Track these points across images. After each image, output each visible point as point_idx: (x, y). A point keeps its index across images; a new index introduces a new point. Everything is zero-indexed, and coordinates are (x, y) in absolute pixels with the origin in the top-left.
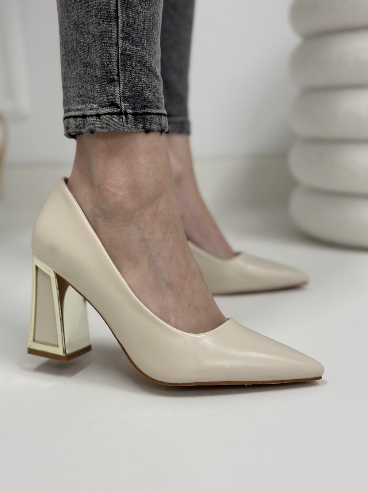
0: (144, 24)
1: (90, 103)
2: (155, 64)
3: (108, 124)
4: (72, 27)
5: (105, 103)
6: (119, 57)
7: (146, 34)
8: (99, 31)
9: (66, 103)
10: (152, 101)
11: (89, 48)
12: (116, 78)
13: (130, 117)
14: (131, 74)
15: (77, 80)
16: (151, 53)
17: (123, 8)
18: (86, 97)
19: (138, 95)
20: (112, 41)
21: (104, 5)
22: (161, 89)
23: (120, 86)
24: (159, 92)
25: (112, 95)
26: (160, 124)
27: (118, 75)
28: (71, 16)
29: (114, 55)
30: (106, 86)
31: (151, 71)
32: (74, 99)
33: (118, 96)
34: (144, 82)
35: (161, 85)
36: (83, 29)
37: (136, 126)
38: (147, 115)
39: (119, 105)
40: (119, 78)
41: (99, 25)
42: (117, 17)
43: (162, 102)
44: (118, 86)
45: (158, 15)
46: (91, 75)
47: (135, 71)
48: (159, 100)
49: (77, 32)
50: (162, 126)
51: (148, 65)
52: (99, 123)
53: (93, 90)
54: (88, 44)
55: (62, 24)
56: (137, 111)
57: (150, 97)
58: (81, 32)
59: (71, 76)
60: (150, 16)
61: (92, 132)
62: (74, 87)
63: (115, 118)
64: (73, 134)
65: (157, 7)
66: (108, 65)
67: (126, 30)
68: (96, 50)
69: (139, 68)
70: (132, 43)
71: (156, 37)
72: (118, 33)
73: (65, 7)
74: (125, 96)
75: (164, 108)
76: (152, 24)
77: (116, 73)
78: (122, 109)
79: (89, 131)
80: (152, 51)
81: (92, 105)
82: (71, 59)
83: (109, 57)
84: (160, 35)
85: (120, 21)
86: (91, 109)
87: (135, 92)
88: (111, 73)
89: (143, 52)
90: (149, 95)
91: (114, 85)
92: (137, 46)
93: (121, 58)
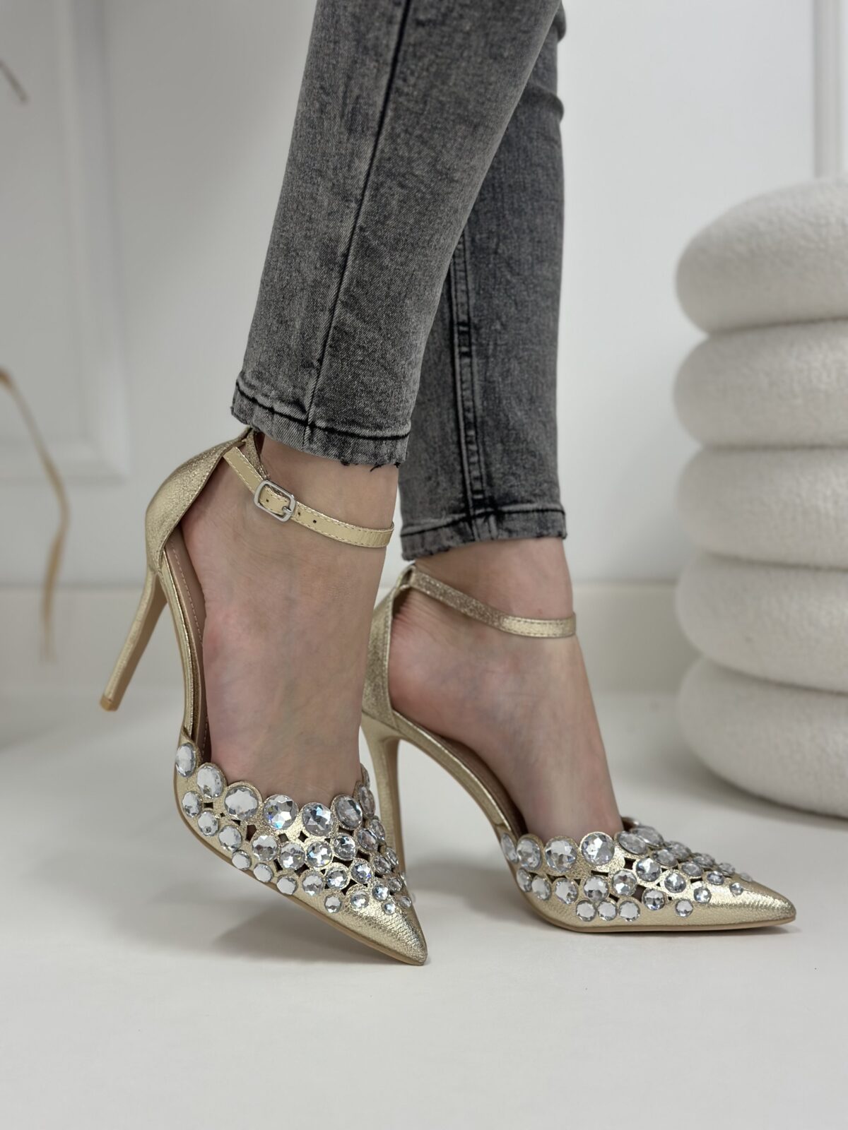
0: (389, 288)
1: (268, 383)
3: (280, 432)
5: (288, 396)
6: (331, 332)
10: (369, 415)
13: (319, 434)
14: (342, 364)
17: (357, 254)
18: (265, 369)
20: (325, 303)
21: (331, 240)
23: (318, 377)
25: (302, 388)
27: (320, 361)
29: (323, 325)
30: (298, 369)
33: (309, 394)
34: (362, 382)
36: (294, 260)
37: (326, 450)
38: (352, 437)
39: (307, 409)
40: (321, 364)
42: (344, 267)
46: (283, 340)
47: (351, 361)
52: (269, 423)
53: (279, 364)
56: (335, 425)
57: (367, 409)
58: (290, 264)
60: (406, 275)
63: (294, 428)
66: (310, 338)
67: (353, 291)
68: (301, 305)
70: (357, 315)
72: (338, 292)
74: (323, 397)
77: (318, 356)
78: (310, 417)
81: (270, 388)
83: (314, 326)
85: (347, 273)
86: (267, 395)
87: (341, 395)
88: (310, 353)
89: (374, 332)
90: (366, 405)
91: (309, 373)
92: (365, 322)
93: (333, 334)
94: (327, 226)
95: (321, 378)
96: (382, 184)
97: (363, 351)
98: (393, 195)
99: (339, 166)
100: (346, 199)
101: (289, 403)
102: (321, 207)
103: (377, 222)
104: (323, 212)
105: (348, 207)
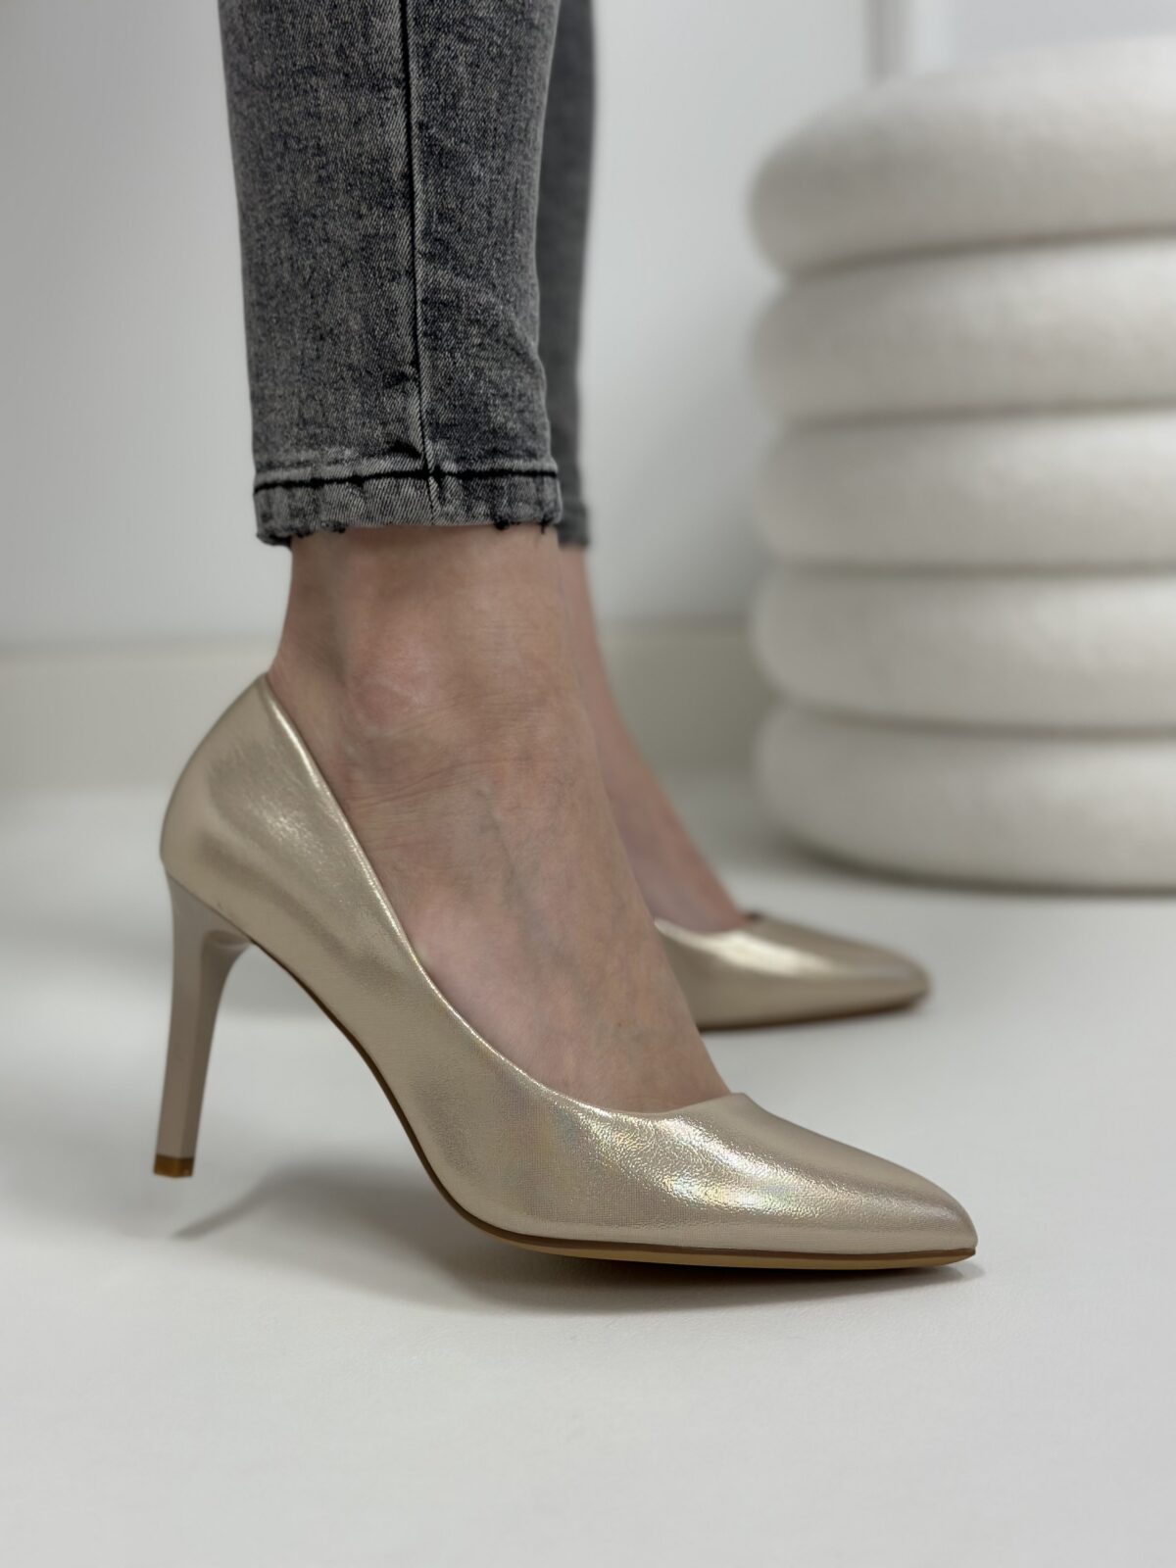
0: (489, 213)
1: (332, 443)
2: (524, 329)
3: (385, 504)
4: (277, 222)
5: (378, 444)
6: (419, 311)
7: (496, 244)
8: (360, 234)
9: (262, 441)
10: (516, 435)
11: (328, 285)
12: (409, 370)
13: (452, 483)
14: (453, 358)
15: (293, 378)
16: (510, 297)
17: (426, 169)
18: (320, 426)
19: (474, 420)
20: (395, 265)
21: (373, 161)
22: (540, 399)
23: (420, 393)
24: (536, 409)
25: (400, 420)
26: (540, 503)
27: (415, 363)
28: (274, 192)
29: (403, 303)
30: (378, 394)
31: (513, 349)
32: (286, 434)
33: (415, 423)
34: (490, 382)
35: (540, 387)
36: (310, 229)
37: (469, 509)
38: (502, 476)
39: (420, 448)
40: (418, 370)
41: (357, 218)
42: (410, 196)
43: (543, 436)
44: (416, 393)
45: (530, 184)
46: (336, 362)
47: (466, 349)
48: (534, 433)
49: (292, 237)
50: (546, 509)
51: (502, 331)
52: (359, 502)
53: (342, 405)
54: (326, 273)
55: (249, 213)
56: (471, 464)
57: (510, 425)
58: (305, 239)
59: (276, 367)
60: (508, 190)
61: (339, 528)
62: (285, 398)
63: (408, 488)
64: (283, 534)
65: (525, 163)
66: (387, 334)
67: (436, 231)
68: (349, 290)
69: (477, 341)
70: (454, 268)
71: (525, 250)
72: (412, 241)
73: (258, 164)
74: (437, 424)
75: (549, 453)
76: (513, 213)
77: (409, 357)
78: (429, 460)
79: (331, 525)
80: (515, 290)
81: (338, 449)
82: (274, 315)
83: (387, 310)
84: (533, 244)
85: (418, 205)
86: (338, 460)
87: (465, 412)
88: (394, 357)
89: (487, 293)
90: (507, 419)
91: (403, 391)
92: (468, 277)
93: (423, 313)
94: (360, 144)
95: (425, 393)
96: (432, 44)
97: (479, 328)
98: (456, 57)
99: (346, 43)
100: (377, 88)
101: (384, 454)
102: (334, 119)
103: (444, 109)
104: (342, 127)
105: (386, 99)
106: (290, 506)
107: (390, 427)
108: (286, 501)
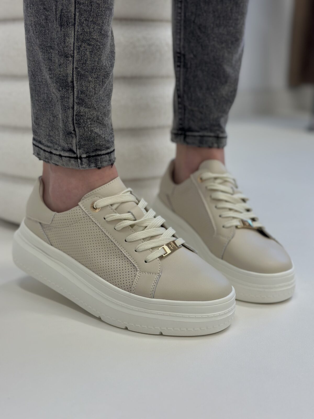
1: (56, 144)
5: (66, 148)
10: (103, 145)
13: (84, 160)
15: (47, 124)
17: (77, 80)
18: (54, 138)
19: (91, 143)
20: (69, 105)
25: (71, 143)
26: (110, 160)
27: (74, 130)
29: (70, 116)
39: (76, 152)
41: (59, 91)
42: (73, 87)
52: (61, 161)
56: (90, 154)
67: (80, 97)
74: (81, 145)
78: (78, 155)
83: (66, 116)
85: (75, 89)
86: (57, 149)
88: (69, 128)
91: (72, 136)
96: (80, 46)
100: (66, 57)
101: (67, 151)
105: (68, 60)
106: (45, 156)
107: (69, 145)
108: (44, 154)
